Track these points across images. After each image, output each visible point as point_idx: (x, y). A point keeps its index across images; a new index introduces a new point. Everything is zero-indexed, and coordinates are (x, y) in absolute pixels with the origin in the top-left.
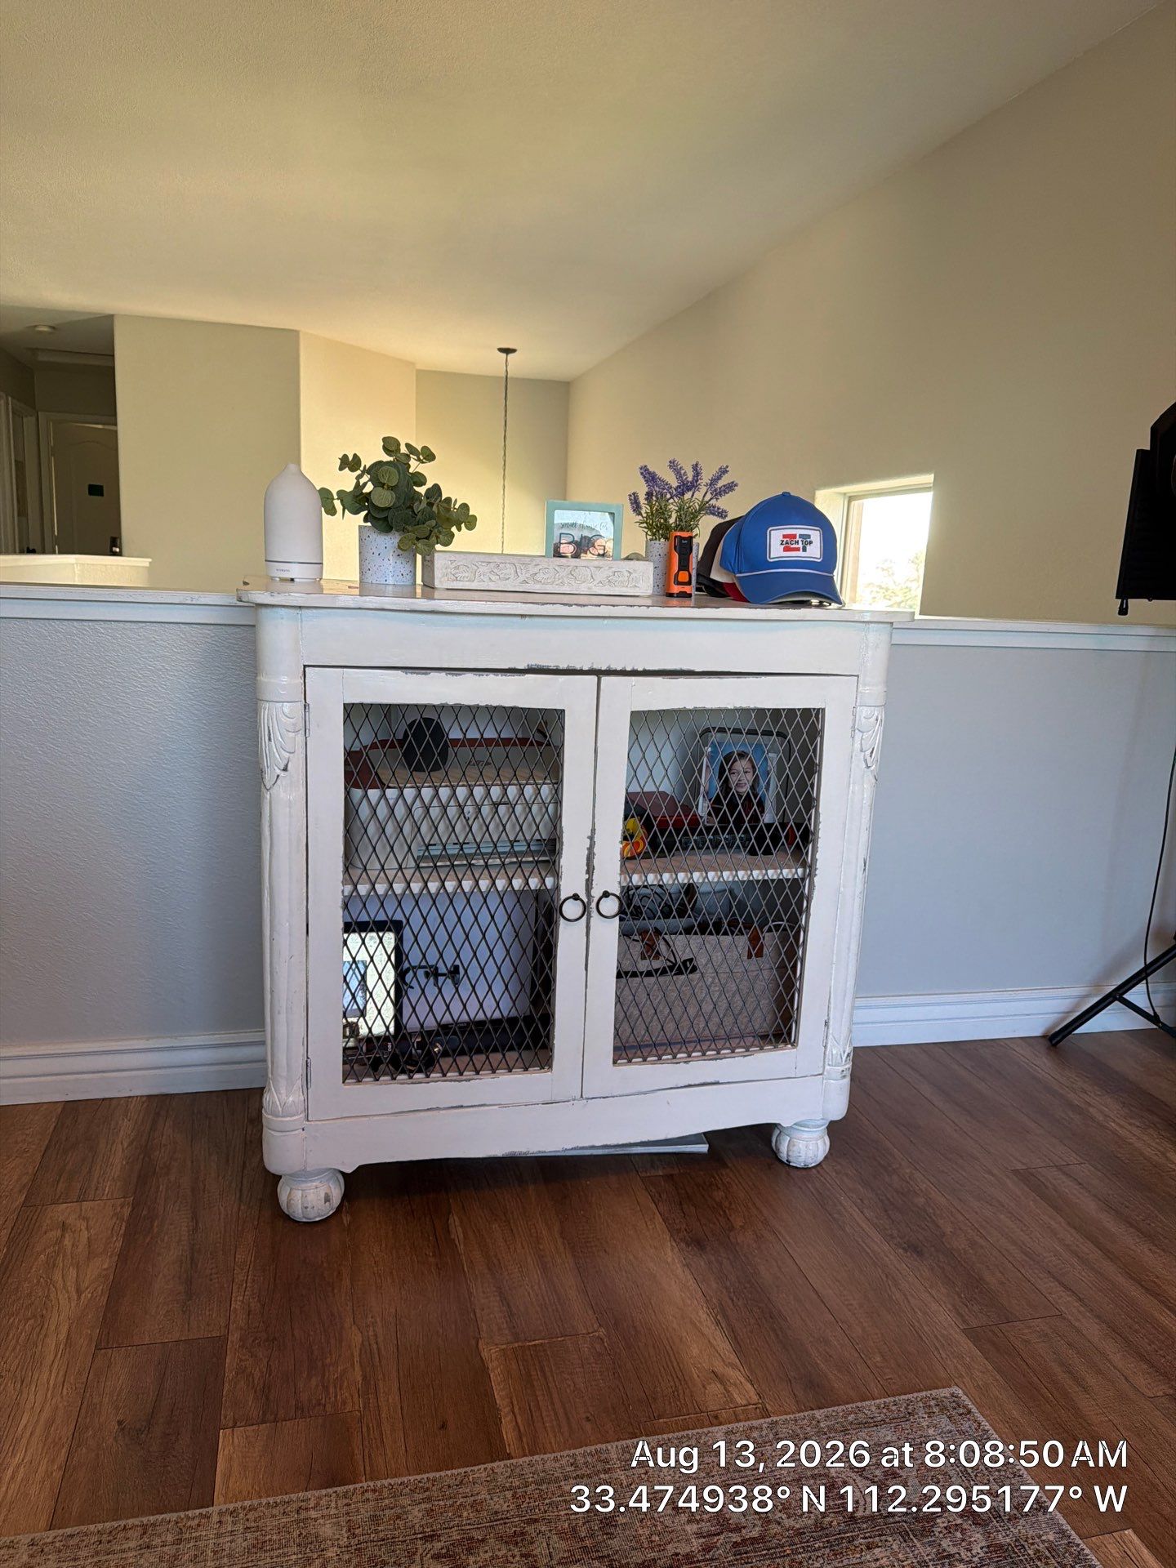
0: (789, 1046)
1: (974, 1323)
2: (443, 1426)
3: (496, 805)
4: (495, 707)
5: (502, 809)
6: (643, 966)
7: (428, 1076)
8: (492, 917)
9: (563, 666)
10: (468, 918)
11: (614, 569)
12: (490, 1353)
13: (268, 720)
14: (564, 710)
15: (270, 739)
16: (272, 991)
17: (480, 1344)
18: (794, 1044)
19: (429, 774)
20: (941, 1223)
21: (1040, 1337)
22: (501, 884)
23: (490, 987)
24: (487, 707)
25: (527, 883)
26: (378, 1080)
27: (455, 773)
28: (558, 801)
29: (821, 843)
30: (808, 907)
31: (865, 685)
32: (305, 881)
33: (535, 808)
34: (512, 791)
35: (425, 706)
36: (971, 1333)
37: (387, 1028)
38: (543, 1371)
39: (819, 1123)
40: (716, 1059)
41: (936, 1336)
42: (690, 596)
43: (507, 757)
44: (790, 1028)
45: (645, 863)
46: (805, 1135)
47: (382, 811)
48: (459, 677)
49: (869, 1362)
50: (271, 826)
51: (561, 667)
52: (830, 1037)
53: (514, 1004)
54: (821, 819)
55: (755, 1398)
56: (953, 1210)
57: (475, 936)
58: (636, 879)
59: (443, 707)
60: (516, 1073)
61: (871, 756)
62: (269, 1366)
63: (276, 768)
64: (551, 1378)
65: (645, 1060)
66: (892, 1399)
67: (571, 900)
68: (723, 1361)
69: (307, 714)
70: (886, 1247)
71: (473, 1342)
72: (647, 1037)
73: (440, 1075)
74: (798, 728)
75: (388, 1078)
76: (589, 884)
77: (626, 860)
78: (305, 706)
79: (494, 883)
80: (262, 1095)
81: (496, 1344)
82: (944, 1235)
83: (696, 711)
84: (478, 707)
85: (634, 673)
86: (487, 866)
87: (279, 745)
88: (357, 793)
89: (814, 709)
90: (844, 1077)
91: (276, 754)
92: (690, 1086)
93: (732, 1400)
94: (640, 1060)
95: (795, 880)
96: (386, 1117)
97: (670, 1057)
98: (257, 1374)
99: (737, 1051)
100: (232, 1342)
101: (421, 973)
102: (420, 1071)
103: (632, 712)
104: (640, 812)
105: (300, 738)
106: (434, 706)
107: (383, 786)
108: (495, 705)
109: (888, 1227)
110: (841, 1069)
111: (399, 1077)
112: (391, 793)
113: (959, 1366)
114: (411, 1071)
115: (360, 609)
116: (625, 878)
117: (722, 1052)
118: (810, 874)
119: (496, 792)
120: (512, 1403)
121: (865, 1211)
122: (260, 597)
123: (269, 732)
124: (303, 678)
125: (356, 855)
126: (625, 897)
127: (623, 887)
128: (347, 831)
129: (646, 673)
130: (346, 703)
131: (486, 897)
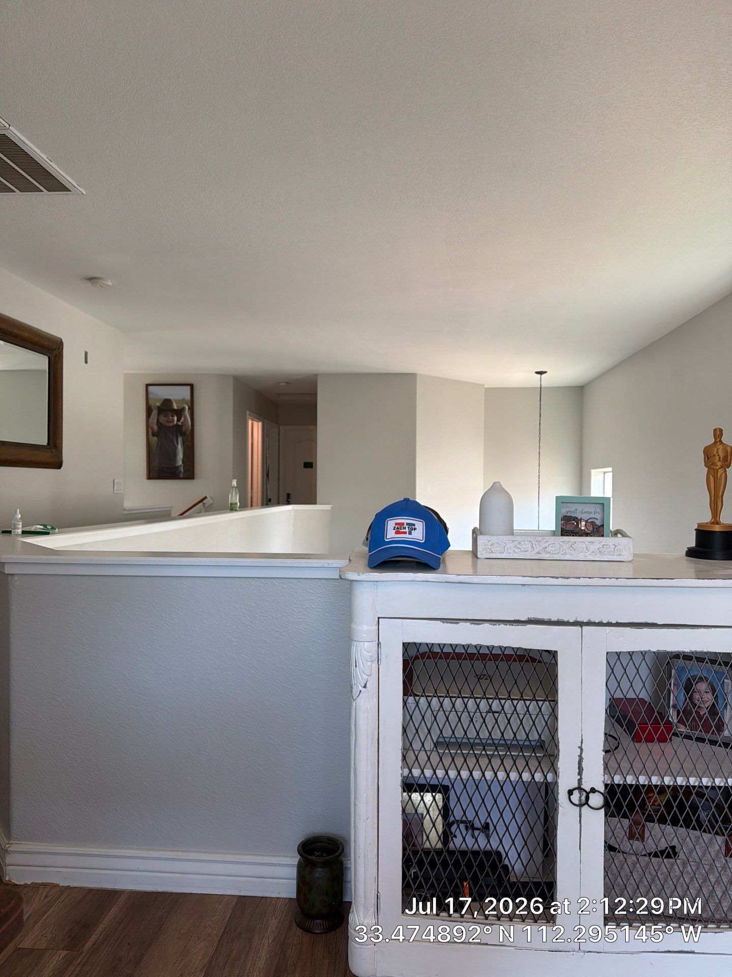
3: (508, 718)
5: (513, 721)
8: (508, 802)
9: (554, 619)
10: (489, 801)
13: (355, 654)
14: (557, 651)
15: (356, 667)
16: (355, 841)
22: (513, 776)
24: (499, 647)
25: (533, 778)
28: (555, 718)
33: (538, 722)
47: (429, 718)
48: (480, 626)
50: (355, 724)
57: (502, 802)
63: (359, 685)
69: (380, 649)
76: (580, 781)
78: (378, 644)
79: (508, 776)
84: (493, 647)
85: (609, 624)
86: (502, 763)
87: (361, 671)
91: (360, 677)
92: (669, 952)
101: (462, 826)
103: (607, 653)
105: (375, 665)
106: (463, 646)
108: (505, 646)
116: (608, 778)
122: (352, 576)
123: (356, 661)
124: (377, 626)
125: (411, 748)
126: (608, 793)
127: (606, 785)
128: (404, 730)
129: (618, 625)
130: (404, 642)
131: (503, 786)
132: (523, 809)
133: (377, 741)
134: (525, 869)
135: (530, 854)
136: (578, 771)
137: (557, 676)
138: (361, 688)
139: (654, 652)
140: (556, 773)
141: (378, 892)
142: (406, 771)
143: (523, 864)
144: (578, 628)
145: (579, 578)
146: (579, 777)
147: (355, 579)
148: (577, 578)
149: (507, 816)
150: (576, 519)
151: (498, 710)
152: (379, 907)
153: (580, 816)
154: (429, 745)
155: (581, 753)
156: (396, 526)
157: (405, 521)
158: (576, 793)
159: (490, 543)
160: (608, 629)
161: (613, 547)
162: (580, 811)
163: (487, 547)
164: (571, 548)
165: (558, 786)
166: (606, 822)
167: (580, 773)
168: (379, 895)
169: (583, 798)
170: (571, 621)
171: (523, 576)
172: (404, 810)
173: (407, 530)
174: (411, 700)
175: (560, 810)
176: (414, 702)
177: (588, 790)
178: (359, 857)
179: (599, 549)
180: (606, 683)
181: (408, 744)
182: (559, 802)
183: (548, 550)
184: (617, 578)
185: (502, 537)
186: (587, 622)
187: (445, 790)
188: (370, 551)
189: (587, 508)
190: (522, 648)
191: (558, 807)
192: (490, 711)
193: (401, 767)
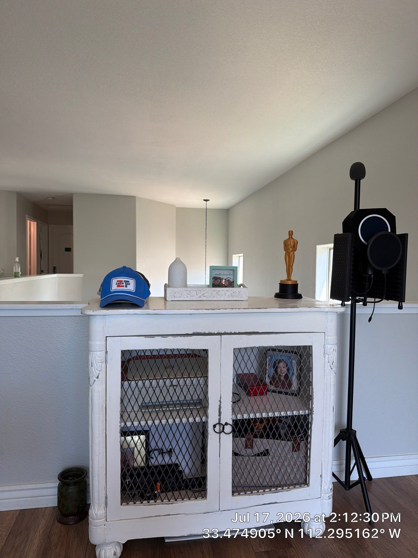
3: (182, 388)
5: (184, 390)
8: (181, 435)
10: (171, 435)
13: (91, 358)
14: (208, 350)
15: (92, 366)
16: (92, 467)
18: (308, 485)
22: (184, 421)
24: (177, 349)
25: (195, 420)
26: (135, 504)
28: (207, 386)
29: (315, 401)
30: (311, 427)
31: (328, 336)
32: (105, 422)
33: (197, 389)
35: (153, 350)
40: (275, 493)
44: (306, 478)
46: (315, 524)
47: (136, 392)
48: (166, 338)
50: (92, 400)
51: (206, 333)
52: (323, 482)
54: (314, 391)
60: (192, 500)
61: (333, 365)
63: (94, 377)
69: (107, 355)
73: (160, 501)
74: (302, 354)
75: (139, 502)
76: (220, 420)
78: (106, 352)
79: (181, 421)
84: (174, 349)
85: (235, 334)
86: (178, 414)
87: (95, 368)
90: (330, 498)
91: (94, 372)
92: (266, 504)
94: (244, 493)
95: (305, 415)
96: (139, 519)
97: (256, 492)
99: (284, 489)
101: (156, 453)
103: (234, 349)
105: (104, 365)
106: (157, 350)
108: (180, 348)
110: (328, 495)
114: (149, 499)
116: (234, 417)
117: (278, 489)
122: (89, 312)
123: (92, 363)
124: (105, 341)
125: (125, 411)
126: (235, 424)
127: (233, 421)
128: (122, 401)
129: (240, 333)
130: (122, 350)
131: (178, 426)
132: (189, 438)
133: (105, 409)
134: (190, 471)
135: (193, 462)
136: (219, 414)
137: (208, 363)
138: (95, 379)
139: (257, 347)
140: (207, 417)
141: (106, 495)
142: (123, 424)
143: (189, 468)
144: (219, 336)
145: (220, 309)
146: (219, 417)
147: (91, 314)
148: (219, 309)
149: (181, 443)
150: (220, 279)
151: (176, 384)
152: (107, 503)
153: (220, 439)
154: (136, 408)
155: (220, 404)
156: (118, 283)
157: (123, 280)
158: (218, 426)
159: (174, 292)
160: (234, 336)
161: (238, 293)
162: (220, 436)
163: (172, 294)
164: (217, 294)
165: (208, 423)
166: (233, 440)
167: (220, 415)
168: (107, 496)
169: (221, 429)
170: (216, 333)
171: (190, 309)
172: (121, 446)
173: (124, 285)
174: (126, 383)
175: (209, 436)
176: (128, 384)
177: (224, 424)
178: (95, 476)
179: (231, 294)
180: (233, 366)
181: (124, 409)
182: (209, 432)
183: (205, 295)
184: (239, 309)
185: (180, 288)
186: (224, 333)
187: (146, 433)
188: (101, 298)
189: (226, 272)
190: (190, 349)
191: (208, 435)
192: (172, 385)
193: (120, 422)
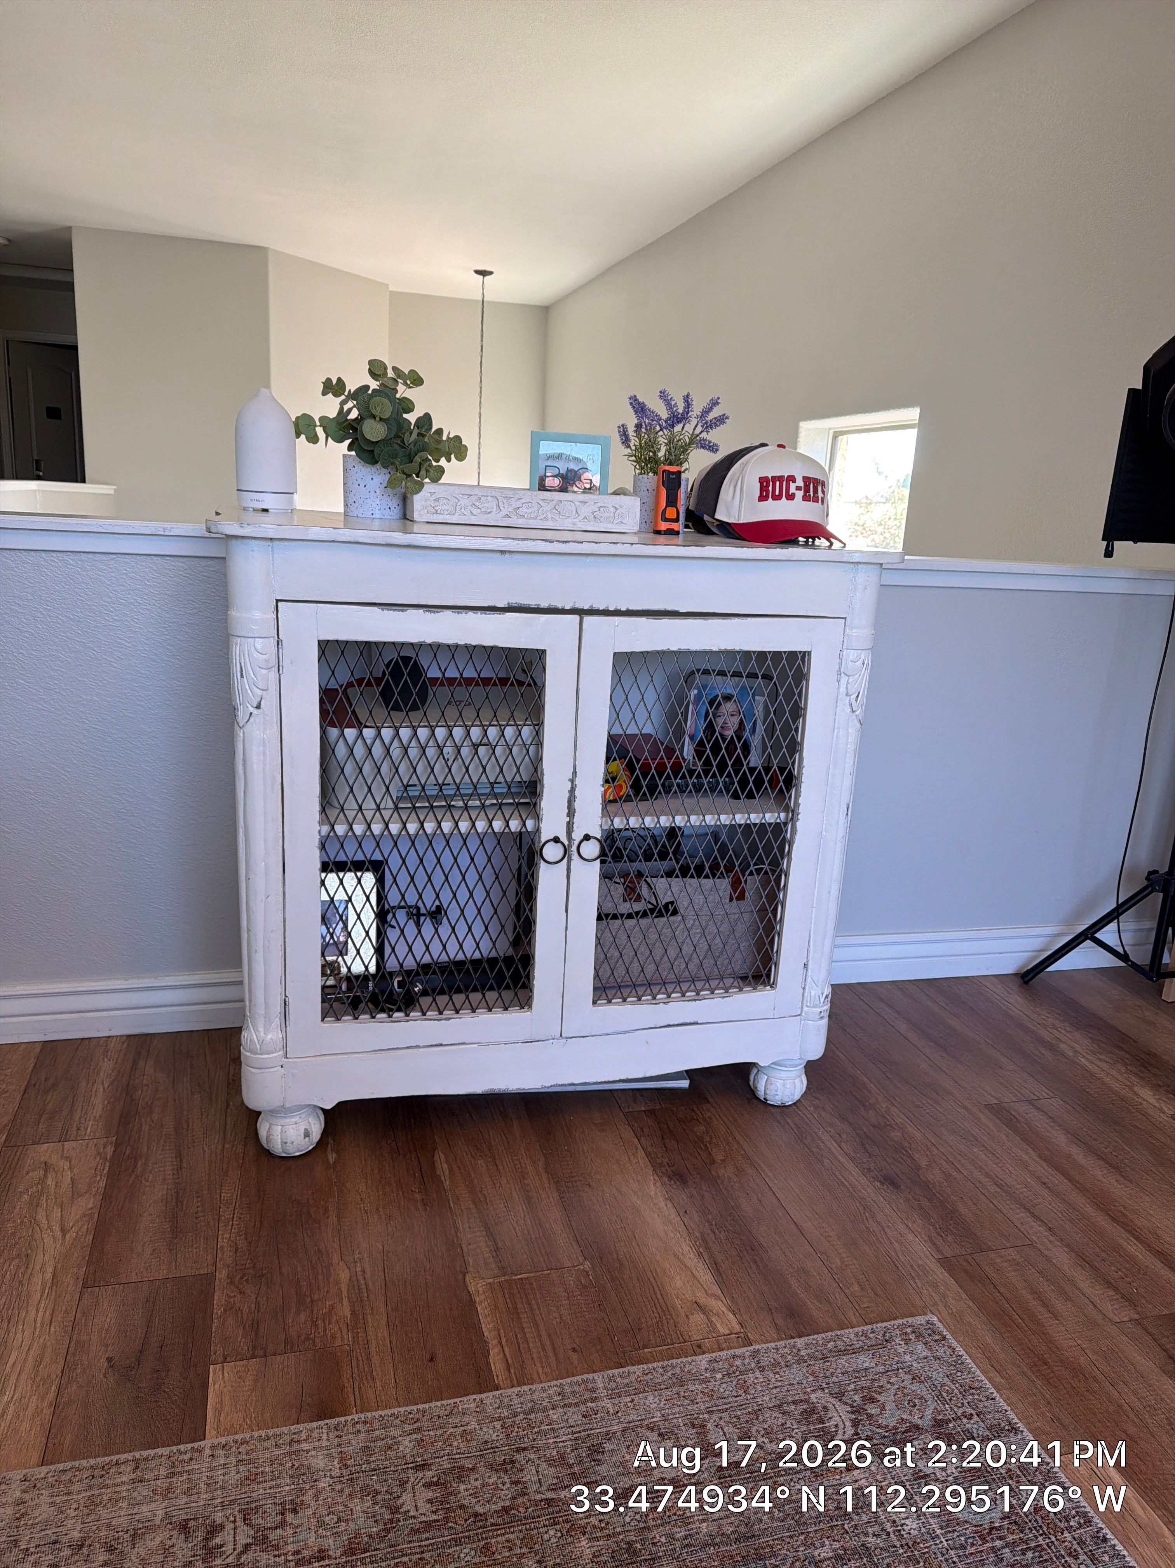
0: (768, 987)
1: (948, 1253)
2: (432, 1359)
3: (476, 746)
4: (475, 647)
5: (482, 750)
6: (625, 908)
7: (407, 1015)
8: (472, 859)
9: (544, 604)
10: (447, 860)
11: (599, 505)
12: (477, 1286)
13: (240, 656)
14: (545, 651)
15: (242, 676)
16: (249, 930)
17: (467, 1279)
18: (773, 986)
19: (407, 714)
20: (916, 1156)
21: (1011, 1266)
22: (481, 826)
23: (470, 929)
24: (466, 646)
25: (508, 826)
26: (357, 1019)
27: (434, 713)
28: (539, 743)
29: (804, 788)
30: (790, 851)
31: (851, 628)
32: (281, 821)
33: (515, 750)
34: (492, 732)
35: (403, 644)
36: (945, 1263)
37: (366, 968)
38: (530, 1304)
39: (797, 1062)
40: (695, 1000)
41: (912, 1266)
42: (678, 533)
43: (487, 697)
44: (770, 970)
45: (628, 806)
46: (783, 1075)
47: (359, 751)
48: (437, 614)
49: (847, 1291)
50: (244, 765)
51: (542, 606)
52: (809, 979)
53: (494, 945)
54: (805, 763)
55: (737, 1328)
56: (929, 1144)
57: (455, 878)
58: (618, 823)
59: (421, 645)
60: (496, 1013)
61: (856, 701)
62: (257, 1304)
63: (248, 705)
64: (537, 1311)
65: (624, 1000)
66: (870, 1327)
67: (552, 843)
68: (706, 1291)
69: (280, 650)
70: (863, 1180)
71: (460, 1277)
72: (627, 978)
73: (420, 1014)
74: (783, 672)
75: (367, 1016)
76: (570, 827)
77: (607, 802)
78: (278, 642)
79: (474, 825)
80: (241, 1033)
81: (483, 1278)
82: (919, 1168)
83: (680, 653)
84: (457, 646)
85: (617, 613)
86: (466, 807)
87: (251, 683)
88: (334, 732)
89: (800, 652)
90: (822, 1018)
91: (249, 691)
92: (669, 1026)
93: (715, 1329)
94: (620, 1000)
95: (777, 824)
96: (365, 1055)
97: (649, 998)
98: (245, 1309)
99: (716, 992)
100: (220, 1280)
101: (401, 915)
102: (399, 1010)
103: (615, 654)
104: (622, 754)
105: (273, 675)
106: (412, 644)
107: (360, 725)
108: (474, 644)
109: (865, 1160)
110: (819, 1010)
111: (378, 1016)
112: (368, 733)
113: (934, 1294)
114: (391, 1010)
115: (333, 541)
116: (606, 822)
117: (702, 993)
118: (792, 818)
119: (476, 733)
120: (499, 1335)
121: (843, 1144)
123: (241, 668)
124: (275, 613)
125: (333, 795)
126: (606, 840)
127: (604, 831)
128: (323, 770)
130: (321, 639)
131: (466, 839)
133: (280, 787)
138: (251, 709)
139: (675, 652)
140: (538, 818)
141: (286, 997)
144: (577, 618)
146: (568, 819)
147: (235, 534)
152: (287, 1016)
154: (360, 790)
160: (616, 621)
165: (541, 834)
166: (602, 876)
167: (571, 814)
168: (287, 1000)
170: (567, 607)
171: (503, 538)
174: (332, 728)
176: (338, 732)
179: (592, 513)
180: (611, 699)
181: (330, 790)
183: (520, 512)
186: (589, 610)
190: (498, 647)
193: (319, 822)
